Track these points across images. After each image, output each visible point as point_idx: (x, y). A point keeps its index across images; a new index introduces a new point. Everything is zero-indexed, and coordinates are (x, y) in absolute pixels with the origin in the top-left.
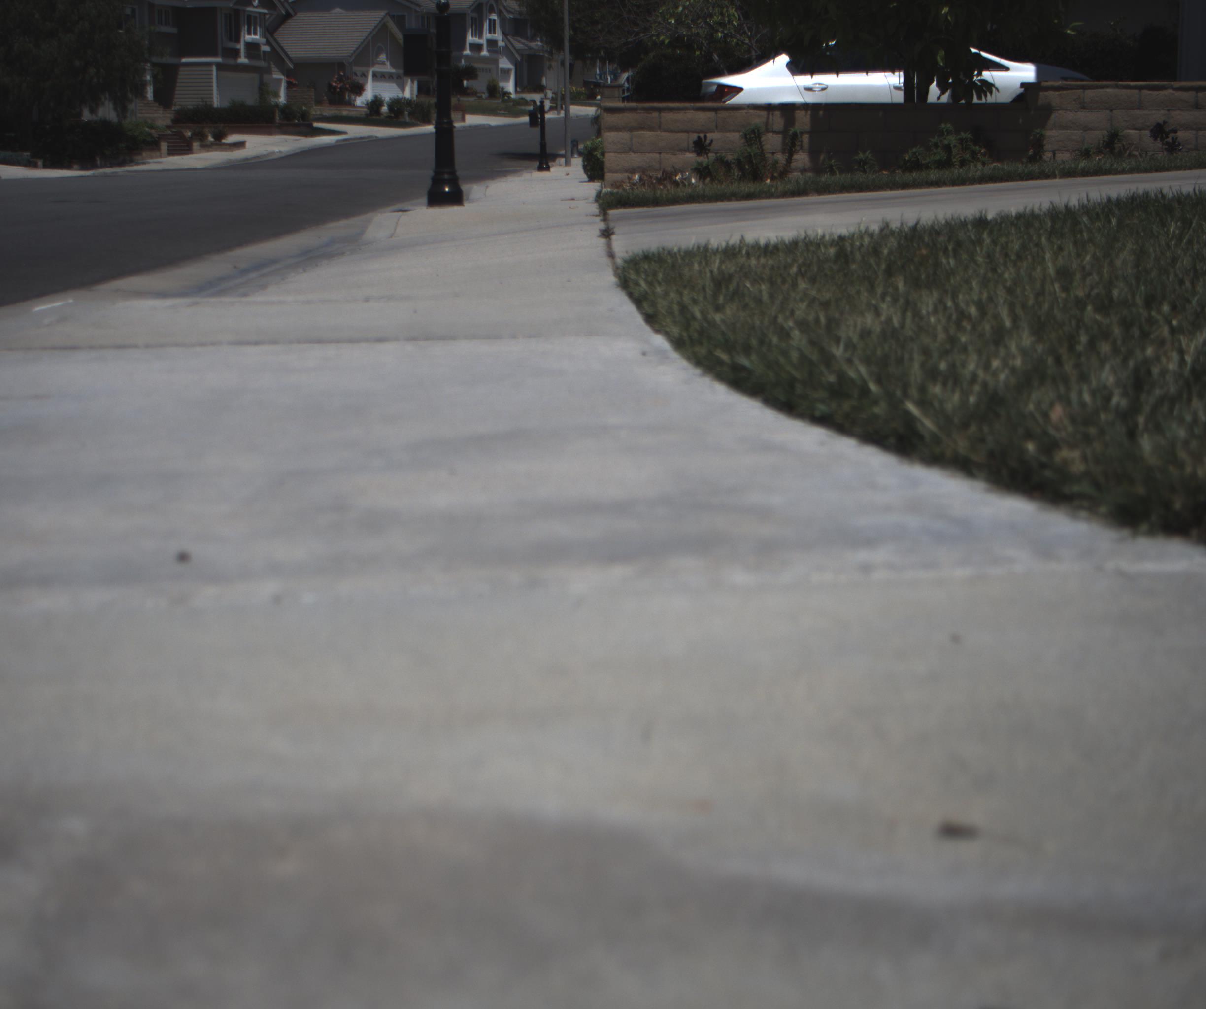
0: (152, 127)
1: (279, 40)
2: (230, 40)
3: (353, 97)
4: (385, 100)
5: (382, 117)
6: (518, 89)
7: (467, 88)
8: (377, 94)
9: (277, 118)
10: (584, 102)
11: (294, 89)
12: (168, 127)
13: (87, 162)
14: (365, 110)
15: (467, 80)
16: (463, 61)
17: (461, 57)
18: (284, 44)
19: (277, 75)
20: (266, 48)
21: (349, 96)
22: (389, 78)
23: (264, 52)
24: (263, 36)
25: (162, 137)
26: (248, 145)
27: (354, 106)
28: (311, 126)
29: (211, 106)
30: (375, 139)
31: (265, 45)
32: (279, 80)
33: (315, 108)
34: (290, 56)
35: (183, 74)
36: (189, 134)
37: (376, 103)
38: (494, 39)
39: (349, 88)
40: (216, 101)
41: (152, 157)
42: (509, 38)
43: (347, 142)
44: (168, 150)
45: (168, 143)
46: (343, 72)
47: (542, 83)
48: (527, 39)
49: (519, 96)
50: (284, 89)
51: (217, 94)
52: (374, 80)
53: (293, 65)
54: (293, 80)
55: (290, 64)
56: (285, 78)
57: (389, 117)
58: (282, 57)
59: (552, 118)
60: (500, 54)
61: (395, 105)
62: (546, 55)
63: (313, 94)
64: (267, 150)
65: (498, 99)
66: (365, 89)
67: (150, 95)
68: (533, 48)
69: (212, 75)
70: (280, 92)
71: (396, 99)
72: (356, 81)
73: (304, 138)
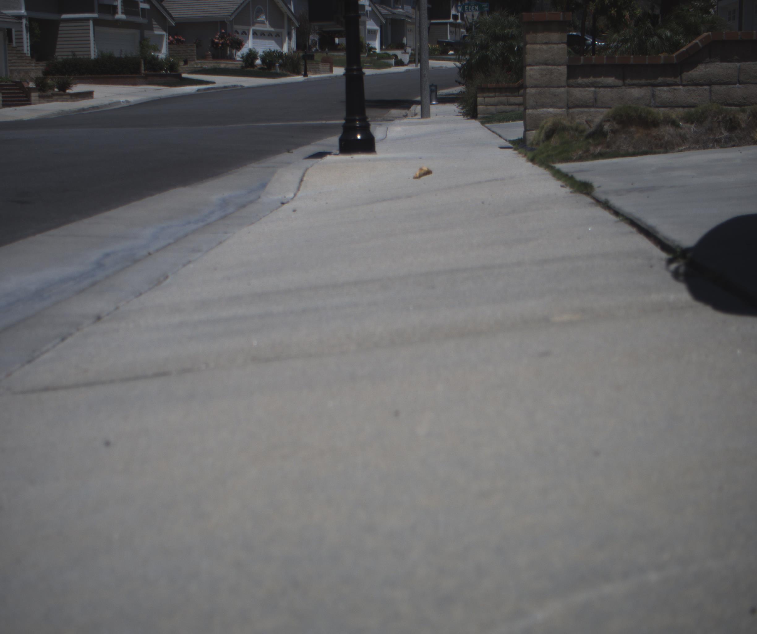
3: (234, 51)
4: (259, 53)
10: (439, 57)
19: (158, 32)
20: (145, 6)
21: (229, 51)
22: (269, 35)
26: (95, 95)
27: (234, 60)
28: (179, 76)
31: (141, 2)
32: (162, 36)
33: (196, 61)
34: (174, 16)
35: (63, 29)
37: (251, 56)
38: (362, 3)
46: (224, 30)
47: (403, 42)
48: (390, 7)
49: (383, 52)
50: (167, 45)
51: (94, 48)
52: (254, 38)
53: (174, 23)
54: (181, 37)
55: (171, 22)
56: (167, 34)
57: (262, 69)
58: (163, 15)
59: (411, 70)
60: (367, 16)
61: (267, 58)
62: (406, 19)
63: (195, 48)
64: (112, 100)
65: (365, 53)
66: (244, 45)
67: (26, 48)
68: (396, 13)
69: (89, 29)
70: (161, 47)
71: (268, 52)
72: (236, 37)
73: (166, 88)
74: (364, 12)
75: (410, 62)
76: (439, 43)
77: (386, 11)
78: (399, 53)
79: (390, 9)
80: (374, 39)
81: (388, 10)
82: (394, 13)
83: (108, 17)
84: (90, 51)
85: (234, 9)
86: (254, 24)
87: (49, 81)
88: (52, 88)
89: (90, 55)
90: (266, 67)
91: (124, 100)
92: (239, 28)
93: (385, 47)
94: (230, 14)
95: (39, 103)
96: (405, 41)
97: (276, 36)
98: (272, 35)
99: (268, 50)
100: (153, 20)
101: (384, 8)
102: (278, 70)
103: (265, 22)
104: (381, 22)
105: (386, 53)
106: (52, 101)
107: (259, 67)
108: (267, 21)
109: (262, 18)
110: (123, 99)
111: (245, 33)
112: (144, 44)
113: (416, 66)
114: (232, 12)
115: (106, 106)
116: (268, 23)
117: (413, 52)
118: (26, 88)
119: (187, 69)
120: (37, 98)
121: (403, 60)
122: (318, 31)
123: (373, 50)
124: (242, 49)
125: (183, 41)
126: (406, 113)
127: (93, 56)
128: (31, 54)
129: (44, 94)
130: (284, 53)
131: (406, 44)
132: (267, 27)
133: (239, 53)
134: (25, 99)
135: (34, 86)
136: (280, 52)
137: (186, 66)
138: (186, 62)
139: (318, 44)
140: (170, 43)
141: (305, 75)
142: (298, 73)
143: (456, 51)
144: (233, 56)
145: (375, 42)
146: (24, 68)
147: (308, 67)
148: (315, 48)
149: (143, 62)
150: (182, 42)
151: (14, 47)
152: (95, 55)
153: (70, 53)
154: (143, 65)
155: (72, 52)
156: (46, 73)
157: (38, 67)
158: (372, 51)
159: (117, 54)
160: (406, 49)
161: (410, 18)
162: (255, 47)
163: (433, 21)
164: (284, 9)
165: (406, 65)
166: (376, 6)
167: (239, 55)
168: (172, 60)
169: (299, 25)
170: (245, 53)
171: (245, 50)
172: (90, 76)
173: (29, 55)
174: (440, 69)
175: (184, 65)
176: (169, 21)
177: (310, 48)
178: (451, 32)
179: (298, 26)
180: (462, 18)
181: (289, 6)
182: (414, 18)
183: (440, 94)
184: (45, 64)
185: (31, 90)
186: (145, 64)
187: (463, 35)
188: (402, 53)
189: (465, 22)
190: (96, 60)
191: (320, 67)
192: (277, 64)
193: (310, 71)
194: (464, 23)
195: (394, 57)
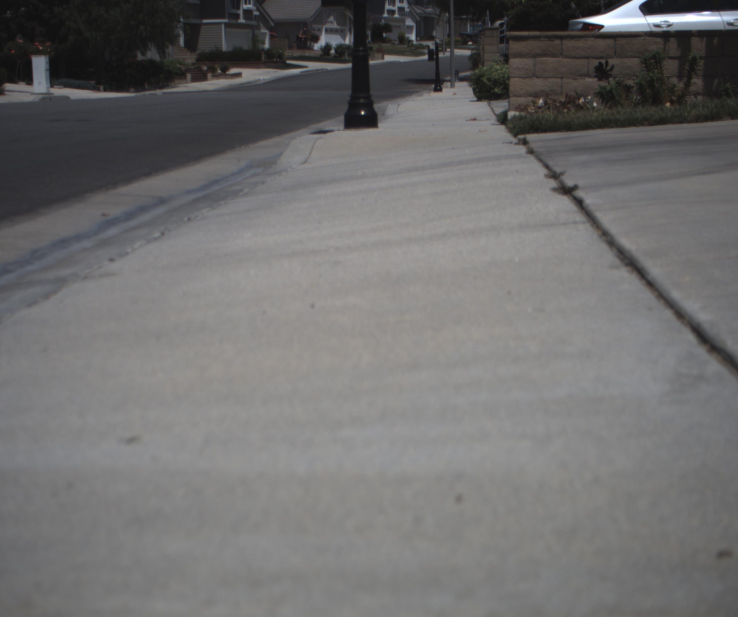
0: (181, 64)
1: (265, 8)
2: (234, 8)
3: (312, 44)
4: (332, 46)
5: (331, 56)
6: (418, 39)
7: (386, 38)
8: (328, 42)
9: (263, 57)
10: (460, 46)
11: (275, 39)
12: (193, 64)
13: (139, 86)
14: (320, 52)
15: (386, 33)
16: (383, 21)
17: (382, 18)
18: (268, 11)
19: (264, 30)
20: (256, 13)
21: (310, 43)
22: (336, 31)
23: (255, 16)
24: (255, 5)
25: (188, 70)
26: (243, 75)
27: (313, 50)
28: (285, 62)
29: (221, 51)
30: (326, 70)
31: (255, 11)
32: (265, 34)
33: (288, 51)
34: (273, 18)
35: (203, 29)
36: (205, 68)
37: (327, 48)
38: (403, 6)
39: (310, 39)
40: (224, 48)
41: (181, 84)
42: (413, 6)
43: (307, 73)
44: (192, 79)
45: (192, 74)
46: (306, 28)
48: (423, 7)
49: (419, 43)
50: (268, 39)
51: (225, 43)
52: (326, 34)
53: (273, 23)
56: (269, 32)
57: (335, 57)
58: (267, 19)
60: (406, 16)
61: (338, 49)
63: (286, 42)
64: (255, 78)
65: (405, 45)
66: (321, 39)
67: (182, 44)
69: (222, 30)
70: (265, 41)
72: (313, 33)
73: (280, 70)
74: (404, 13)
76: (461, 35)
77: (420, 11)
79: (423, 9)
80: (411, 33)
81: (421, 10)
82: (426, 13)
83: (234, 22)
84: (222, 45)
85: (313, 13)
86: (326, 23)
87: (217, 66)
89: (222, 47)
90: (338, 55)
92: (315, 26)
94: (310, 17)
95: (212, 80)
96: (434, 34)
97: (341, 32)
98: (338, 31)
99: (340, 44)
100: (260, 22)
101: (419, 9)
103: (334, 22)
104: (417, 20)
105: (421, 44)
106: (220, 79)
107: (333, 55)
108: (334, 20)
109: (331, 18)
110: (262, 78)
111: (320, 30)
112: (256, 40)
113: (444, 54)
114: (312, 15)
116: (335, 23)
117: (441, 42)
118: (203, 70)
120: (211, 76)
122: (370, 28)
123: (411, 42)
124: (319, 43)
129: (213, 74)
130: (349, 45)
132: (335, 26)
133: (317, 46)
134: (203, 77)
143: (474, 42)
144: (312, 47)
145: (412, 36)
146: (183, 57)
148: (368, 41)
155: (215, 45)
157: (192, 56)
164: (347, 12)
168: (280, 51)
170: (322, 45)
171: (321, 43)
173: (184, 48)
174: (461, 57)
176: (270, 23)
183: (460, 76)
184: (195, 54)
185: (207, 72)
191: (376, 55)
192: (346, 54)
195: (427, 48)
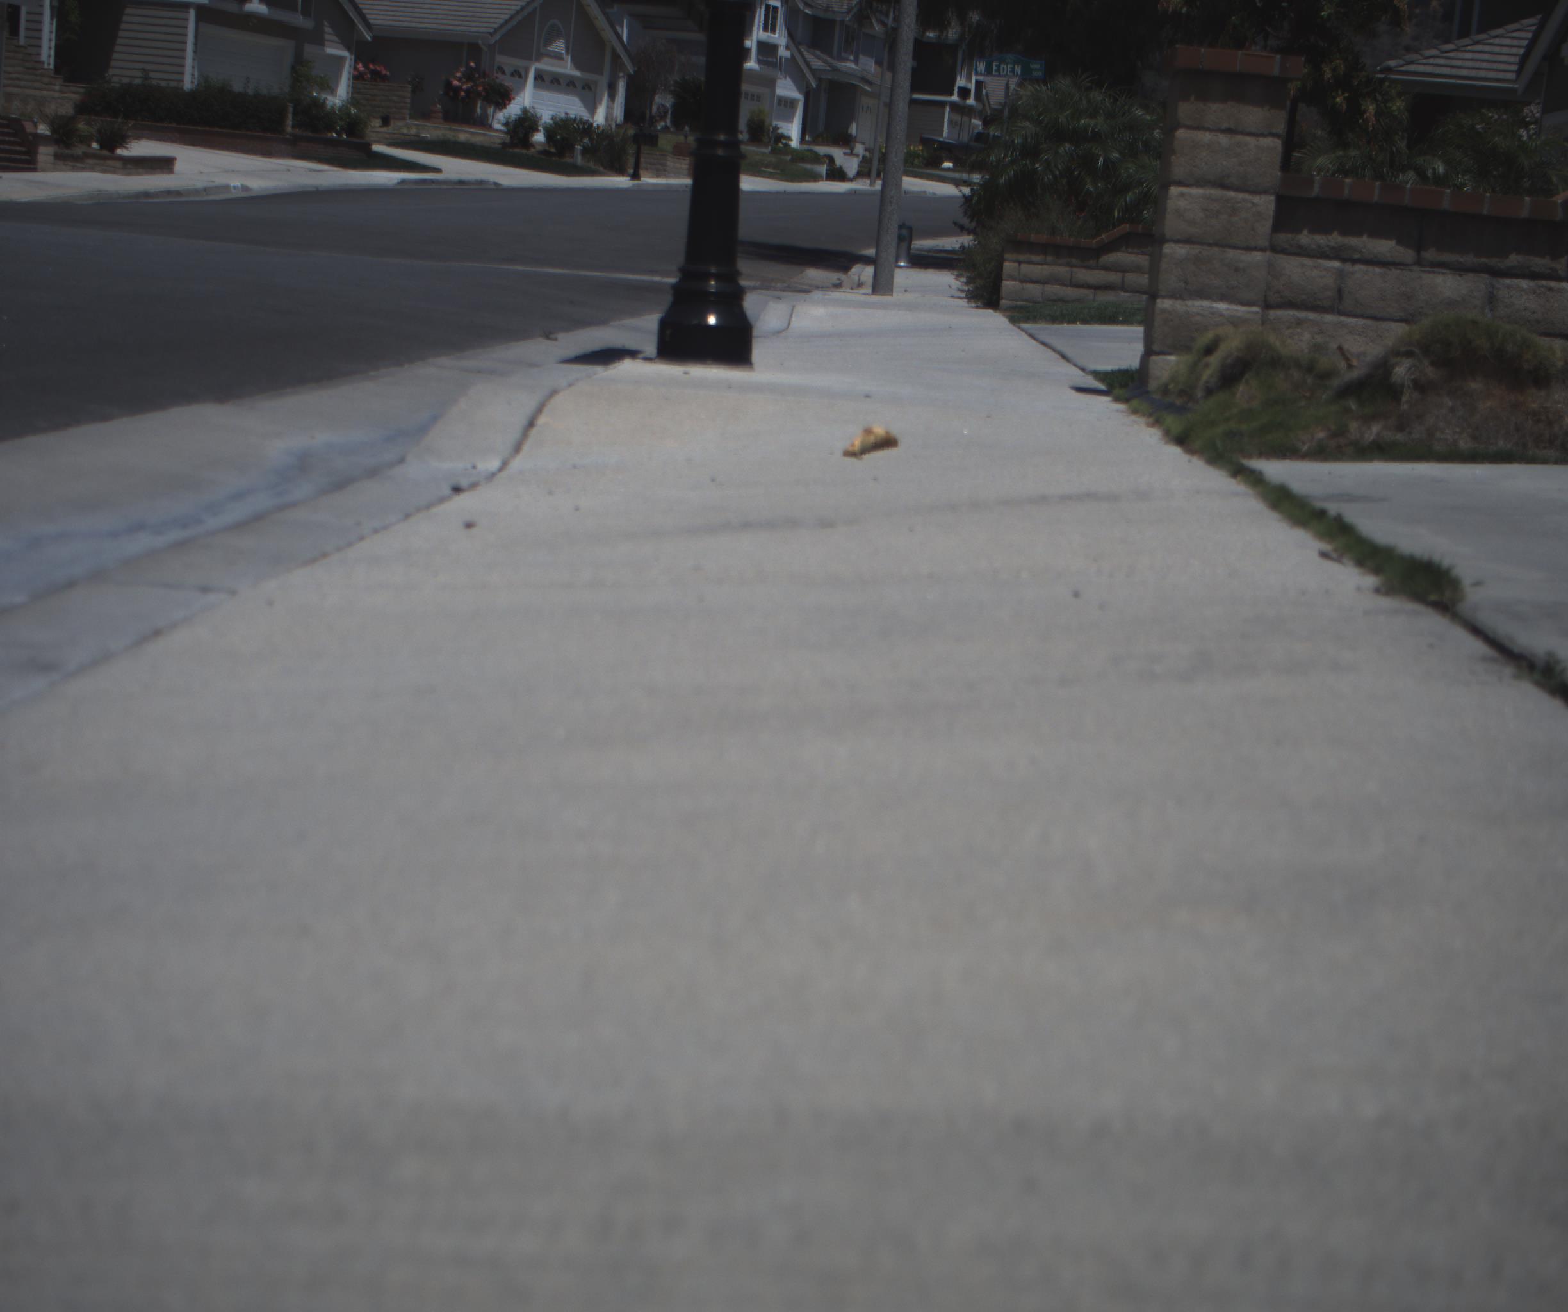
3: (491, 110)
4: (540, 120)
5: (533, 150)
10: (920, 170)
14: (504, 135)
19: (334, 50)
21: (481, 108)
22: (568, 85)
26: (178, 166)
27: (490, 127)
28: (366, 148)
32: (341, 59)
33: (409, 121)
34: (371, 21)
37: (526, 124)
38: (771, 41)
39: (483, 94)
40: (188, 81)
42: (800, 45)
46: (475, 63)
47: (849, 132)
48: (831, 56)
49: (806, 147)
50: (349, 79)
51: (193, 67)
52: (536, 86)
53: (371, 34)
54: (382, 68)
55: (364, 32)
56: (353, 57)
57: (545, 152)
58: (349, 16)
59: (859, 190)
60: (780, 70)
61: (559, 131)
62: (861, 85)
63: (409, 95)
64: (213, 181)
65: (766, 146)
66: (513, 98)
67: (47, 53)
68: (840, 70)
69: (186, 27)
70: (337, 85)
71: (562, 120)
72: (498, 81)
73: (335, 169)
74: (775, 60)
75: (860, 175)
76: (925, 142)
77: (822, 64)
78: (838, 153)
79: (829, 60)
80: (789, 119)
81: (825, 62)
82: (836, 70)
83: (231, 6)
84: (182, 73)
85: (502, 21)
86: (539, 56)
87: (81, 126)
88: (86, 140)
89: (183, 81)
90: (553, 150)
91: (238, 184)
92: (508, 62)
93: (810, 136)
94: (491, 30)
95: (54, 170)
96: (853, 129)
97: (583, 88)
98: (575, 86)
99: (563, 116)
100: (326, 23)
101: (818, 57)
102: (579, 160)
103: (564, 56)
104: (808, 84)
105: (810, 150)
106: (83, 169)
107: (539, 148)
108: (567, 53)
109: (559, 46)
110: (235, 182)
111: (520, 75)
112: (300, 71)
113: (872, 184)
114: (496, 26)
115: (196, 192)
116: (569, 59)
117: (867, 154)
118: (31, 134)
119: (387, 136)
120: (51, 159)
121: (845, 169)
122: (672, 88)
123: (784, 142)
124: (508, 107)
125: (386, 74)
126: (839, 279)
127: (188, 84)
128: (55, 66)
129: (67, 151)
130: (595, 124)
131: (856, 137)
132: (568, 68)
133: (501, 116)
134: (24, 157)
135: (48, 133)
136: (587, 121)
137: (384, 129)
138: (386, 121)
139: (669, 116)
140: (357, 78)
141: (635, 176)
142: (621, 172)
143: (959, 164)
144: (488, 120)
145: (788, 125)
146: (37, 93)
147: (642, 160)
148: (662, 124)
149: (291, 109)
150: (384, 78)
151: (19, 47)
152: (192, 82)
153: (139, 74)
154: (290, 116)
155: (143, 70)
156: (82, 109)
157: (66, 95)
158: (782, 143)
159: (237, 87)
160: (855, 145)
161: (870, 83)
162: (536, 106)
163: (916, 96)
164: (607, 33)
165: (851, 180)
166: (802, 50)
167: (501, 118)
168: (353, 111)
169: (635, 72)
170: (513, 116)
171: (513, 110)
172: (174, 125)
173: (52, 67)
174: (921, 197)
175: (381, 127)
176: (360, 30)
177: (653, 121)
178: (951, 122)
179: (632, 73)
180: (978, 97)
181: (618, 28)
182: (879, 83)
183: (916, 247)
184: (82, 90)
185: (39, 139)
186: (295, 114)
187: (976, 131)
188: (845, 154)
189: (984, 105)
190: (192, 94)
191: (668, 163)
192: (579, 147)
193: (647, 169)
194: (980, 107)
195: (827, 161)
